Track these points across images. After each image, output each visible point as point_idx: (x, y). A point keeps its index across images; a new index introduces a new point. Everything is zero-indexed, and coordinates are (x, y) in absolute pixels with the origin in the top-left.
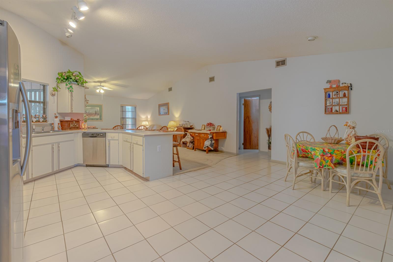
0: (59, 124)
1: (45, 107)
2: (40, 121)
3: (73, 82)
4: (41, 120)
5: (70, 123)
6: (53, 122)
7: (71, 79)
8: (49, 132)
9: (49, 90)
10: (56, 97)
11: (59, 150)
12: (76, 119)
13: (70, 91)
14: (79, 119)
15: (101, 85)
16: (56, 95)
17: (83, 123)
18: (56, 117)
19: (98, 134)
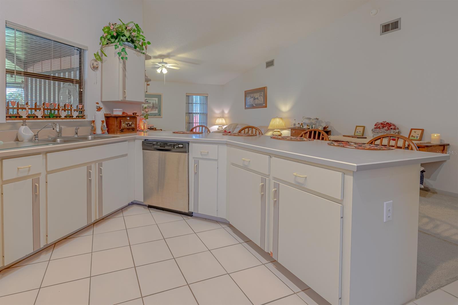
0: (103, 122)
1: (82, 90)
2: (72, 117)
3: (126, 43)
4: (75, 114)
5: (122, 120)
6: (94, 117)
7: (124, 35)
8: (85, 138)
9: (89, 58)
10: (98, 72)
11: (101, 177)
12: (130, 113)
13: (122, 58)
14: (136, 113)
15: (163, 61)
16: (100, 68)
17: (141, 120)
18: (99, 109)
19: (174, 145)
